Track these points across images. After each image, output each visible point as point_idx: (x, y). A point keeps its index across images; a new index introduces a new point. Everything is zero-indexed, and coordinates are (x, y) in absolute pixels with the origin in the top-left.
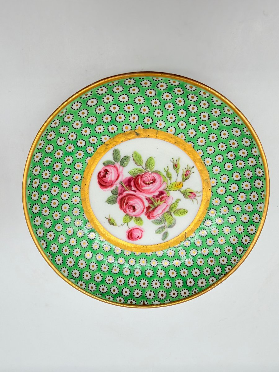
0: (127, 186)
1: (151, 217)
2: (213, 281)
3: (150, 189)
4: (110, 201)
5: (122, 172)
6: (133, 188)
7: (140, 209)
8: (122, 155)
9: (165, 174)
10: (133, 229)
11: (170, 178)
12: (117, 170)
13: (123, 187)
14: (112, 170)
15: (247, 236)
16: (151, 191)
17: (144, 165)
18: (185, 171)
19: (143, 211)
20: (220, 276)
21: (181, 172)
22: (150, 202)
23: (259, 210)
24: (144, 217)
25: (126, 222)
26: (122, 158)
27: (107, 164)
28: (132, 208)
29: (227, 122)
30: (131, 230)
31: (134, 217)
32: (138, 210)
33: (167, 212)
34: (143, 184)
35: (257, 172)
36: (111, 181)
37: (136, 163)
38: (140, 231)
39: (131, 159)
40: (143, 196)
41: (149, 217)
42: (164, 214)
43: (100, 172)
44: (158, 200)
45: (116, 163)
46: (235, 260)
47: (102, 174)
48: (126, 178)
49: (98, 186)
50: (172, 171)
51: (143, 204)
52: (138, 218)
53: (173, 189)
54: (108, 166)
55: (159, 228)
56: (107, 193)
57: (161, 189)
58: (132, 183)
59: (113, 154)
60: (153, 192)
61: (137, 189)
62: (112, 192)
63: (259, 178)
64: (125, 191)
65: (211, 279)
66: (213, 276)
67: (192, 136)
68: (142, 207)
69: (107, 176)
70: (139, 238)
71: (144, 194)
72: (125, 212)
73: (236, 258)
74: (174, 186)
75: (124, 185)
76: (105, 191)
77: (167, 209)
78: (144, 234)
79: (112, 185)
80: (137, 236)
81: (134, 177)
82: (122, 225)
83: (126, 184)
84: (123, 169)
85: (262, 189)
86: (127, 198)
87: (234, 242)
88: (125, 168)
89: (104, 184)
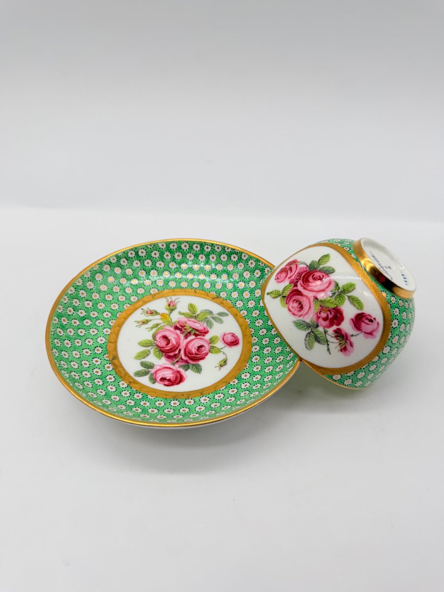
0: (176, 358)
1: (206, 331)
2: (245, 256)
3: (175, 338)
4: (198, 369)
5: (161, 366)
6: (177, 352)
7: (200, 342)
8: (141, 368)
9: (154, 330)
10: (225, 342)
11: (157, 325)
12: (159, 370)
13: (177, 362)
14: (160, 375)
15: (192, 248)
16: (176, 336)
17: (149, 348)
18: (148, 315)
19: (201, 339)
20: (237, 252)
21: (150, 317)
22: (188, 335)
23: (165, 246)
24: (208, 337)
25: (219, 351)
26: (144, 368)
27: (154, 380)
28: (201, 349)
29: (90, 285)
30: (227, 344)
31: (211, 345)
32: (201, 343)
33: (195, 319)
34: (170, 345)
35: (132, 256)
36: (173, 373)
37: (148, 355)
38: (226, 337)
39: (144, 360)
40: (183, 343)
41: (207, 332)
42: (199, 321)
43: (165, 385)
44: (185, 329)
45: (150, 373)
46: (218, 248)
47: (167, 383)
48: (166, 360)
49: (181, 384)
50: (150, 324)
51: (192, 340)
52: (211, 341)
53: (169, 320)
54: (156, 379)
55: (216, 321)
56: (189, 374)
57: (172, 329)
58: (172, 354)
59: (140, 376)
60: (177, 334)
61: (177, 348)
62: (186, 370)
63: (137, 253)
64: (182, 359)
65: (245, 258)
66: (241, 258)
67: (110, 315)
68: (197, 340)
69: (168, 378)
70: (233, 335)
71: (181, 342)
72: (207, 354)
73: (216, 248)
74: (166, 320)
75: (176, 361)
76: (186, 377)
77: (193, 320)
78: (227, 332)
79: (178, 372)
80: (232, 337)
81: (164, 354)
82: (224, 353)
83: (174, 359)
84: (157, 365)
85: (145, 248)
86: (189, 356)
87: (204, 257)
88: (155, 364)
89: (179, 379)
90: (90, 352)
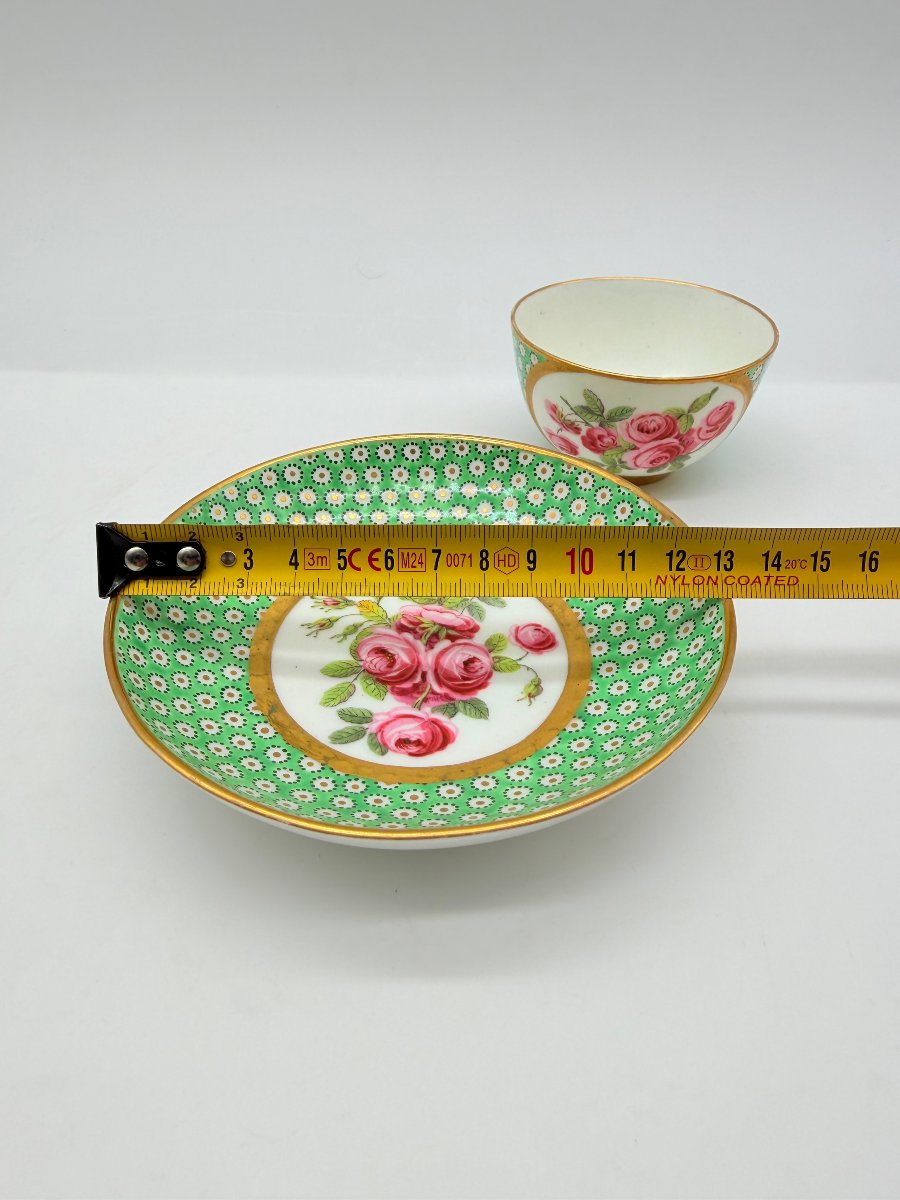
0: (420, 693)
1: (471, 627)
2: (525, 458)
3: (403, 649)
4: (481, 711)
5: (388, 714)
6: (418, 679)
7: (465, 652)
8: (342, 725)
9: (351, 639)
10: (524, 645)
11: (356, 627)
12: (387, 723)
13: (425, 700)
14: (393, 734)
15: (403, 455)
16: (406, 646)
17: (350, 679)
18: (327, 608)
19: (465, 644)
20: (507, 452)
21: (334, 613)
22: (434, 640)
23: (341, 455)
24: (480, 639)
25: (514, 666)
26: (349, 725)
27: (382, 748)
28: (472, 665)
30: (531, 648)
31: (492, 655)
32: (470, 653)
33: (441, 604)
34: (397, 666)
35: (272, 483)
36: (423, 726)
37: (351, 695)
38: (521, 633)
39: (344, 706)
40: (428, 659)
41: (475, 629)
42: (451, 608)
43: (411, 754)
44: (424, 628)
45: (368, 732)
46: (462, 449)
47: (414, 749)
48: (398, 700)
49: (450, 748)
50: (339, 628)
51: (446, 650)
52: (491, 646)
53: (381, 613)
54: (385, 744)
55: (489, 604)
56: (461, 724)
57: (393, 632)
58: (407, 685)
59: (346, 742)
60: (408, 642)
61: (416, 671)
62: (452, 716)
63: (281, 476)
64: (433, 693)
65: (526, 463)
66: (518, 463)
67: (240, 616)
68: (457, 649)
69: (413, 739)
70: (537, 627)
71: (422, 657)
72: (490, 675)
73: (457, 449)
74: (372, 614)
75: (421, 698)
76: (457, 731)
77: (436, 606)
78: (521, 623)
79: (435, 722)
80: (537, 633)
81: (389, 687)
82: (528, 668)
83: (415, 695)
84: (378, 714)
85: (299, 464)
86: (450, 683)
87: (432, 472)
88: (373, 711)
89: (441, 738)
90: (213, 701)
